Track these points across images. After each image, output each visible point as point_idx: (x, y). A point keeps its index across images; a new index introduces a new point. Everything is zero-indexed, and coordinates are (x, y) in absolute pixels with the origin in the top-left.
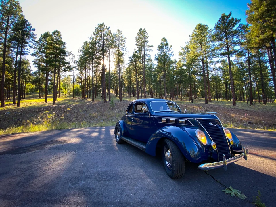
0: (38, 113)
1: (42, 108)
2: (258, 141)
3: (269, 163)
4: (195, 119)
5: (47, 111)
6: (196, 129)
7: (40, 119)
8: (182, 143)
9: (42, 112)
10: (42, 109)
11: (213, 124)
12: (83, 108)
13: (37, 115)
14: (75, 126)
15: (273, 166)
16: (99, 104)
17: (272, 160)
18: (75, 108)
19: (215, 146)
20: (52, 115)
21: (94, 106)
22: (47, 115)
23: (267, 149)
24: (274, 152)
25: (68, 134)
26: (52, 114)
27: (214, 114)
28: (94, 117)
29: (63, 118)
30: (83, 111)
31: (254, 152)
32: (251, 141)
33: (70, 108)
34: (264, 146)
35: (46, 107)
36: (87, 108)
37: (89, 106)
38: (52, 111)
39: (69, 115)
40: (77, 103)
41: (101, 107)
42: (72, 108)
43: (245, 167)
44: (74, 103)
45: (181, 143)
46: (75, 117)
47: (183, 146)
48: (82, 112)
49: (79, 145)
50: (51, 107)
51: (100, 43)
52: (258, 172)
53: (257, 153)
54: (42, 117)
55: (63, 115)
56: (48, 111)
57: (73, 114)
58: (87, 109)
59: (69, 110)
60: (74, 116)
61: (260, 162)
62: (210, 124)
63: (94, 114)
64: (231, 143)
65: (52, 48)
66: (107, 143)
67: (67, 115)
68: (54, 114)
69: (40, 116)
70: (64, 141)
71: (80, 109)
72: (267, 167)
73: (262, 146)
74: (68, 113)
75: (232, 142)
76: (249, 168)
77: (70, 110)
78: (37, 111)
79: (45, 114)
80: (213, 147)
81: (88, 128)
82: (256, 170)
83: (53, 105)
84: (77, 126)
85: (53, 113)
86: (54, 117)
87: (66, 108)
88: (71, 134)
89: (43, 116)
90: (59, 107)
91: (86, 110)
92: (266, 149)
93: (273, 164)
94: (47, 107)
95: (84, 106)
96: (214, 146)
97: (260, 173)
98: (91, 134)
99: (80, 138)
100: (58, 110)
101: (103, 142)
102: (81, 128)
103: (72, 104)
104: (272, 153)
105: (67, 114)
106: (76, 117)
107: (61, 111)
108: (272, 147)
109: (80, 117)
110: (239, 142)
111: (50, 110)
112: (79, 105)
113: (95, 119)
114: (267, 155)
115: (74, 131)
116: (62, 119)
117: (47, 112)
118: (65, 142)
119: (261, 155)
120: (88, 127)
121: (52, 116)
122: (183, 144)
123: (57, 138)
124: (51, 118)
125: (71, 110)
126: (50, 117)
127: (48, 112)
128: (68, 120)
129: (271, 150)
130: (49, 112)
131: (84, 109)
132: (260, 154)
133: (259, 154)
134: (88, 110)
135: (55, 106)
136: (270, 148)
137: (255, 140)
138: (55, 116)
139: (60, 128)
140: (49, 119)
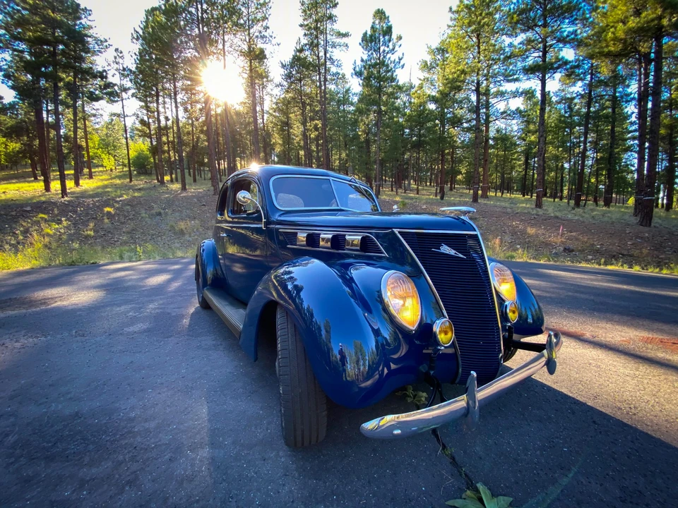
0: (15, 220)
1: (27, 205)
2: (583, 296)
3: (615, 366)
4: (396, 231)
5: (43, 216)
6: (388, 269)
7: (21, 237)
8: (322, 328)
9: (28, 217)
10: (29, 209)
11: (452, 252)
12: (151, 208)
13: (14, 226)
14: (121, 257)
15: (628, 378)
16: (199, 197)
17: (622, 357)
18: (128, 207)
19: (450, 335)
20: (57, 226)
21: (185, 204)
22: (43, 225)
23: (610, 320)
24: (625, 328)
25: (80, 278)
26: (58, 224)
27: (465, 213)
28: (182, 233)
29: (92, 233)
30: (152, 216)
31: (572, 330)
32: (567, 296)
33: (114, 206)
34: (599, 311)
35: (38, 202)
36: (164, 209)
37: (170, 203)
38: (57, 216)
39: (110, 225)
40: (136, 194)
41: (204, 205)
42: (117, 209)
43: (544, 382)
44: (127, 194)
45: (319, 328)
46: (128, 233)
47: (324, 336)
48: (149, 218)
49: (78, 313)
50: (55, 204)
51: (190, 13)
52: (584, 404)
53: (579, 333)
54: (26, 232)
55: (92, 225)
56: (44, 214)
57: (122, 223)
58: (162, 211)
59: (109, 213)
60: (124, 230)
61: (590, 364)
62: (446, 249)
63: (182, 225)
64: (511, 315)
65: (39, 23)
66: (172, 306)
67: (106, 227)
68: (65, 223)
69: (22, 229)
70: (44, 301)
71: (144, 211)
72: (611, 383)
73: (594, 310)
74: (106, 221)
75: (514, 312)
76: (554, 386)
77: (113, 212)
78: (12, 215)
79: (38, 223)
80: (442, 337)
81: (155, 263)
82: (579, 398)
83: (63, 197)
84: (126, 255)
85: (61, 220)
86: (65, 233)
87: (100, 208)
88: (86, 280)
89: (30, 229)
90: (79, 205)
91: (160, 214)
92: (604, 318)
93: (627, 372)
94: (44, 202)
95: (155, 203)
96: (446, 333)
97: (591, 408)
98: (147, 278)
99: (105, 290)
100: (75, 212)
101: (161, 302)
102: (136, 261)
103: (121, 196)
104: (623, 334)
105: (103, 223)
106: (131, 233)
107: (87, 214)
108: (621, 313)
109: (142, 233)
110: (536, 307)
111: (53, 210)
112: (142, 199)
113: (187, 237)
114: (608, 339)
115: (108, 270)
116: (87, 237)
117: (42, 218)
118: (45, 303)
119: (592, 340)
120: (158, 258)
121: (57, 230)
122: (323, 332)
123: (34, 291)
124: (55, 234)
125: (115, 213)
126: (51, 232)
127: (45, 216)
128: (106, 238)
129: (618, 323)
130: (49, 217)
131: (154, 212)
132: (588, 335)
133: (585, 337)
134: (166, 214)
135: (68, 201)
136: (616, 317)
137: (576, 292)
138: (67, 228)
139: (73, 262)
140: (48, 235)
